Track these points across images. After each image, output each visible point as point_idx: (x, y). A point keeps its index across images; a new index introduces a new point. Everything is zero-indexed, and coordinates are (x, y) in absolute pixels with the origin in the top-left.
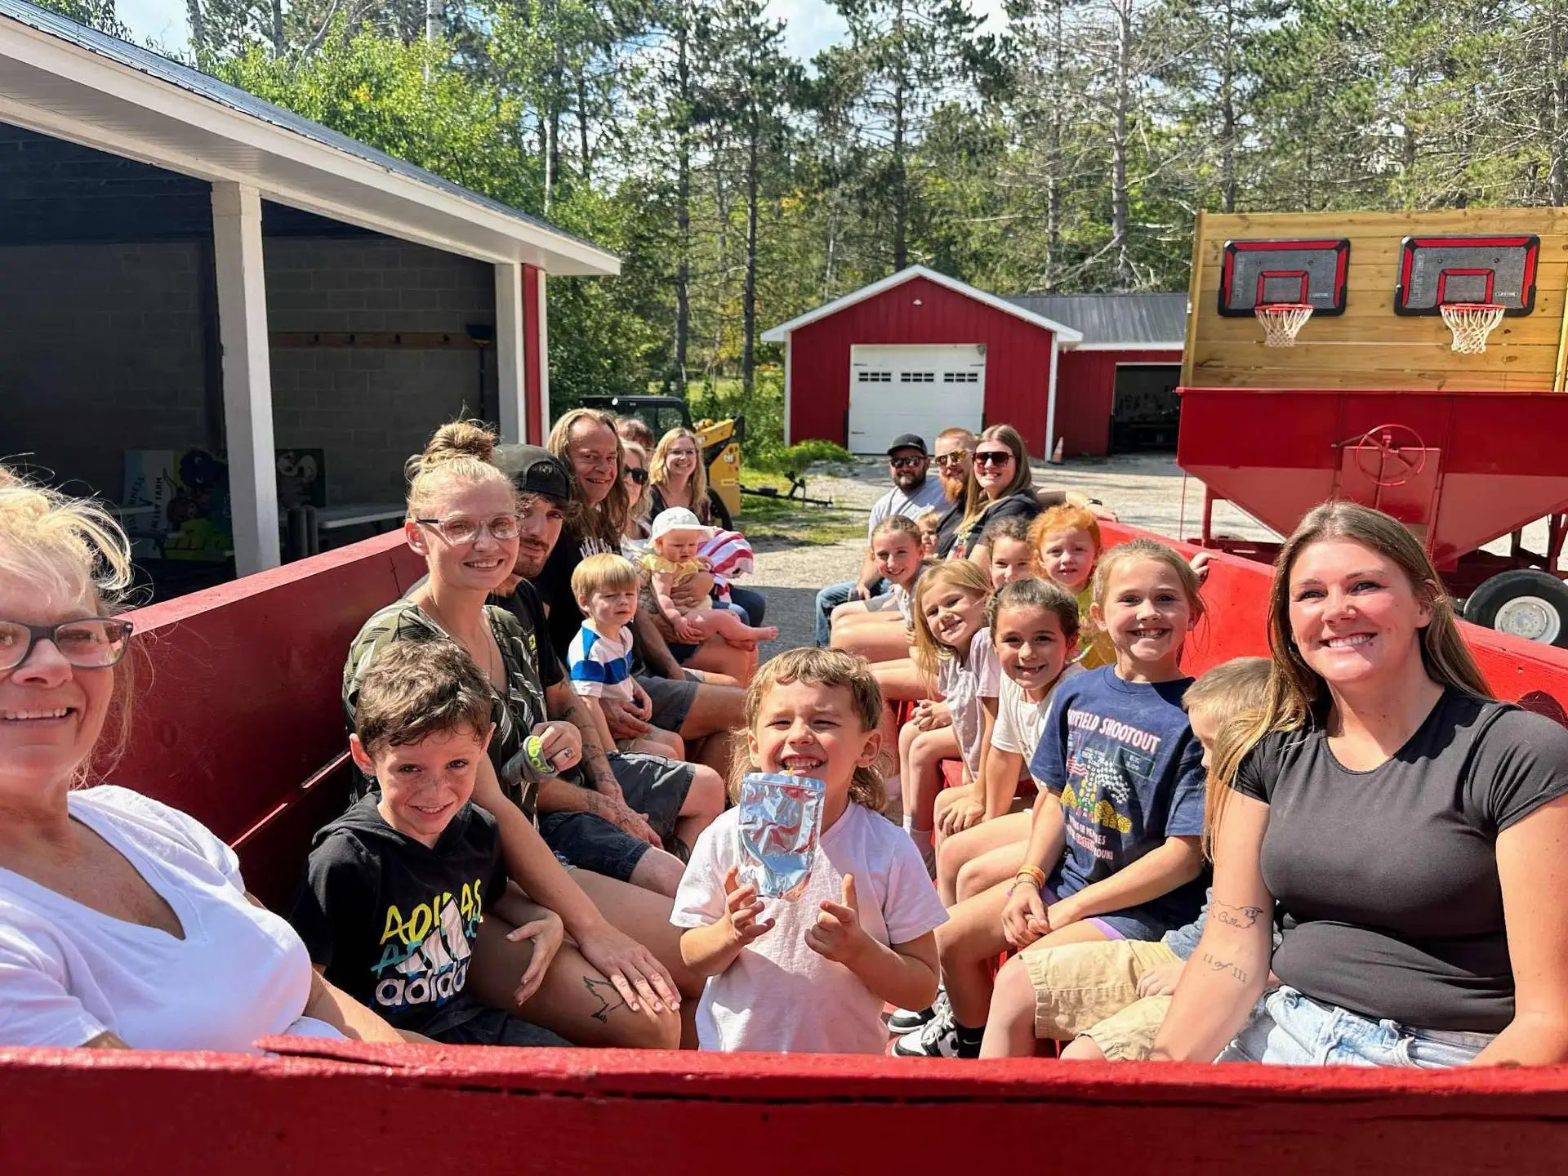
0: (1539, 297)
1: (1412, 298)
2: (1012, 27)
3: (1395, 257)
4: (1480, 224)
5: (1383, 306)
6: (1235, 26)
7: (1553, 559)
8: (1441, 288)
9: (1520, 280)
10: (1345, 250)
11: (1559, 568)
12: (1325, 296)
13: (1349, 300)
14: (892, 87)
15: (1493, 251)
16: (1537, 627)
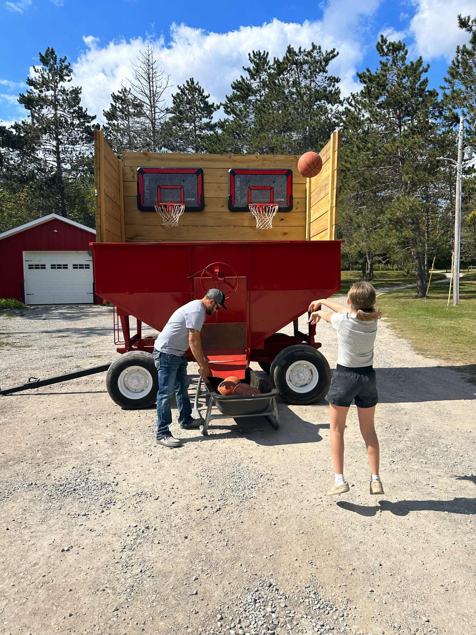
0: (295, 201)
1: (236, 202)
2: (109, 124)
3: (226, 179)
4: (265, 162)
5: (222, 206)
6: (197, 132)
7: (311, 337)
8: (249, 196)
9: (285, 193)
10: (200, 175)
11: (316, 341)
12: (192, 200)
13: (206, 203)
14: (54, 143)
15: (272, 177)
16: (307, 378)
